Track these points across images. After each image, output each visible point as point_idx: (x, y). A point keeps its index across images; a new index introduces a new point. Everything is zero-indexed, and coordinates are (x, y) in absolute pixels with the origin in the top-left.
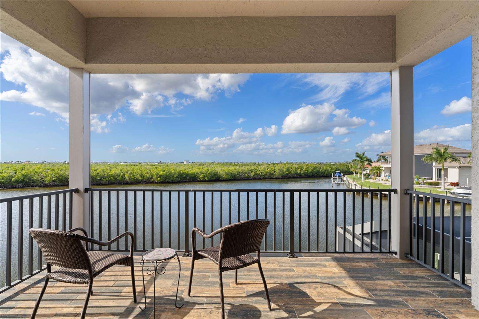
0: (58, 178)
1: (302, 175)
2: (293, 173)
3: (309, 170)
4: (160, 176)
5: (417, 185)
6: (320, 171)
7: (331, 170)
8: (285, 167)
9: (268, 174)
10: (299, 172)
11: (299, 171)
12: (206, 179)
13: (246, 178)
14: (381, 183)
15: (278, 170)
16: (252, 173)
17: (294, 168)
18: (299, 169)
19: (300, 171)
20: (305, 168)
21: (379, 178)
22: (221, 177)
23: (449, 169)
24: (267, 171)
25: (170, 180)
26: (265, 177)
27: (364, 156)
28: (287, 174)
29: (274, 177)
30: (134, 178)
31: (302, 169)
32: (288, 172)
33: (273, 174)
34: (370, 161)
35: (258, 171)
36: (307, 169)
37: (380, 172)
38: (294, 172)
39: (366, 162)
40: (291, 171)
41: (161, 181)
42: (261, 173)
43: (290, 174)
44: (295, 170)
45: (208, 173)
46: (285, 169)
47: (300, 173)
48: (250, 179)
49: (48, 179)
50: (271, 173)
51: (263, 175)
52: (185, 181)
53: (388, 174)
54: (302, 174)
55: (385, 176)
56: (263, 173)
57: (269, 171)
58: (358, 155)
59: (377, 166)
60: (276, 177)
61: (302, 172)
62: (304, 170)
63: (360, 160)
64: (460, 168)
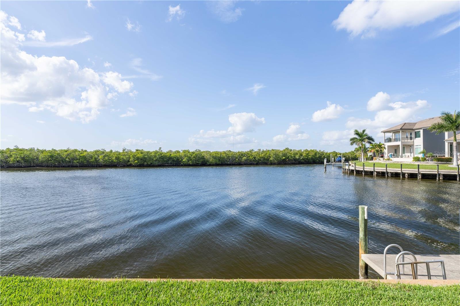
0: (23, 158)
1: (301, 161)
3: (310, 156)
4: (138, 159)
5: (423, 162)
6: (322, 157)
9: (262, 159)
10: (297, 158)
11: (297, 157)
12: (190, 162)
15: (274, 154)
16: (243, 158)
17: (292, 154)
19: (299, 156)
20: (305, 154)
21: (380, 158)
22: (208, 161)
24: (261, 156)
25: (149, 163)
26: (258, 162)
28: (284, 159)
29: (269, 162)
30: (108, 160)
31: (301, 155)
32: (285, 158)
33: (268, 160)
35: (251, 156)
36: (307, 154)
37: (381, 151)
38: (291, 157)
40: (289, 157)
41: (138, 164)
42: (255, 158)
43: (287, 160)
44: (293, 156)
45: (193, 156)
46: (281, 154)
47: (299, 159)
48: (242, 165)
49: (12, 159)
50: (266, 158)
51: (257, 161)
52: (167, 165)
53: (392, 154)
54: (301, 160)
56: (256, 158)
57: (263, 156)
58: (357, 133)
59: (379, 144)
60: (271, 163)
61: (302, 158)
62: (303, 155)
63: (359, 138)
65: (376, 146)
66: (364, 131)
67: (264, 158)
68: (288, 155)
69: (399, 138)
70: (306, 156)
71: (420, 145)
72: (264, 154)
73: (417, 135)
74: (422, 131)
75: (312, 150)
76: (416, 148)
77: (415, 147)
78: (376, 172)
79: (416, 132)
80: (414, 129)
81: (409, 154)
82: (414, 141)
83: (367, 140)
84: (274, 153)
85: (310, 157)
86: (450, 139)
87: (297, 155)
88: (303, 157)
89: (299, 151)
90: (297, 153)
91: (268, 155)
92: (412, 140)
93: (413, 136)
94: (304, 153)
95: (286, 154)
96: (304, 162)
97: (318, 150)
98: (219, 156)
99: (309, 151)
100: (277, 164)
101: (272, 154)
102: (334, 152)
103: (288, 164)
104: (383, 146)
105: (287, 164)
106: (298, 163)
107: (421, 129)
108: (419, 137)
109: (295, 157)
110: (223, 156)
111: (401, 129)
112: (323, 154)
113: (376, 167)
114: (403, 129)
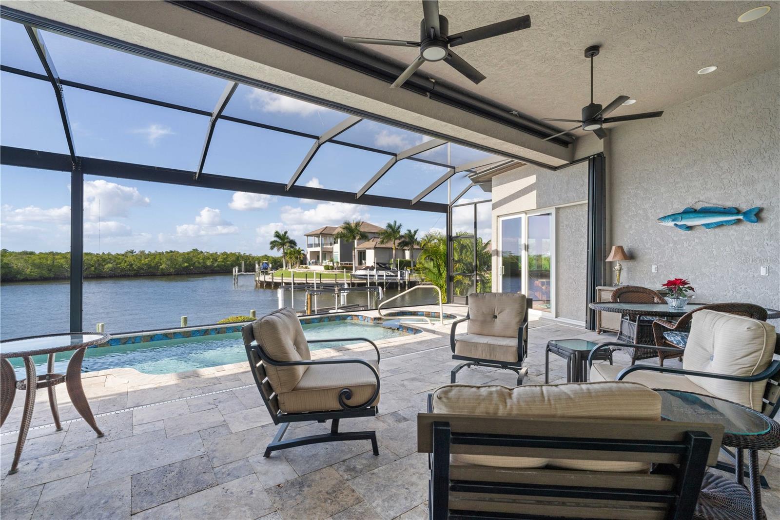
2: (198, 265)
11: (209, 263)
13: (91, 274)
15: (168, 259)
16: (106, 267)
19: (212, 262)
23: (367, 250)
24: (143, 262)
26: (138, 273)
28: (187, 267)
32: (188, 264)
33: (157, 267)
34: (293, 244)
35: (123, 263)
36: (224, 259)
37: (304, 258)
38: (199, 263)
40: (195, 263)
42: (131, 265)
43: (192, 267)
44: (201, 261)
47: (212, 266)
50: (153, 265)
51: (135, 270)
53: (314, 260)
54: (215, 267)
55: (310, 264)
56: (133, 266)
57: (147, 262)
58: (277, 235)
59: (301, 249)
60: (163, 272)
62: (219, 261)
63: (280, 241)
64: (375, 248)
65: (294, 252)
66: (286, 233)
67: (149, 266)
68: (195, 260)
69: (320, 243)
70: (222, 261)
71: (337, 252)
72: (149, 259)
73: (336, 241)
74: (338, 236)
75: (233, 252)
77: (334, 254)
78: (285, 283)
79: (334, 238)
80: (335, 233)
81: (329, 261)
82: (333, 248)
83: (288, 244)
85: (228, 262)
86: (359, 247)
87: (208, 261)
88: (217, 263)
89: (212, 255)
90: (209, 257)
91: (156, 260)
92: (332, 247)
93: (333, 241)
94: (221, 257)
95: (192, 259)
97: (242, 253)
98: (49, 262)
99: (228, 254)
100: (174, 275)
102: (266, 256)
103: (194, 274)
104: (302, 252)
105: (192, 274)
106: (210, 272)
107: (338, 233)
108: (337, 243)
109: (204, 263)
110: (58, 262)
111: (321, 233)
112: (249, 259)
113: (285, 277)
114: (323, 234)
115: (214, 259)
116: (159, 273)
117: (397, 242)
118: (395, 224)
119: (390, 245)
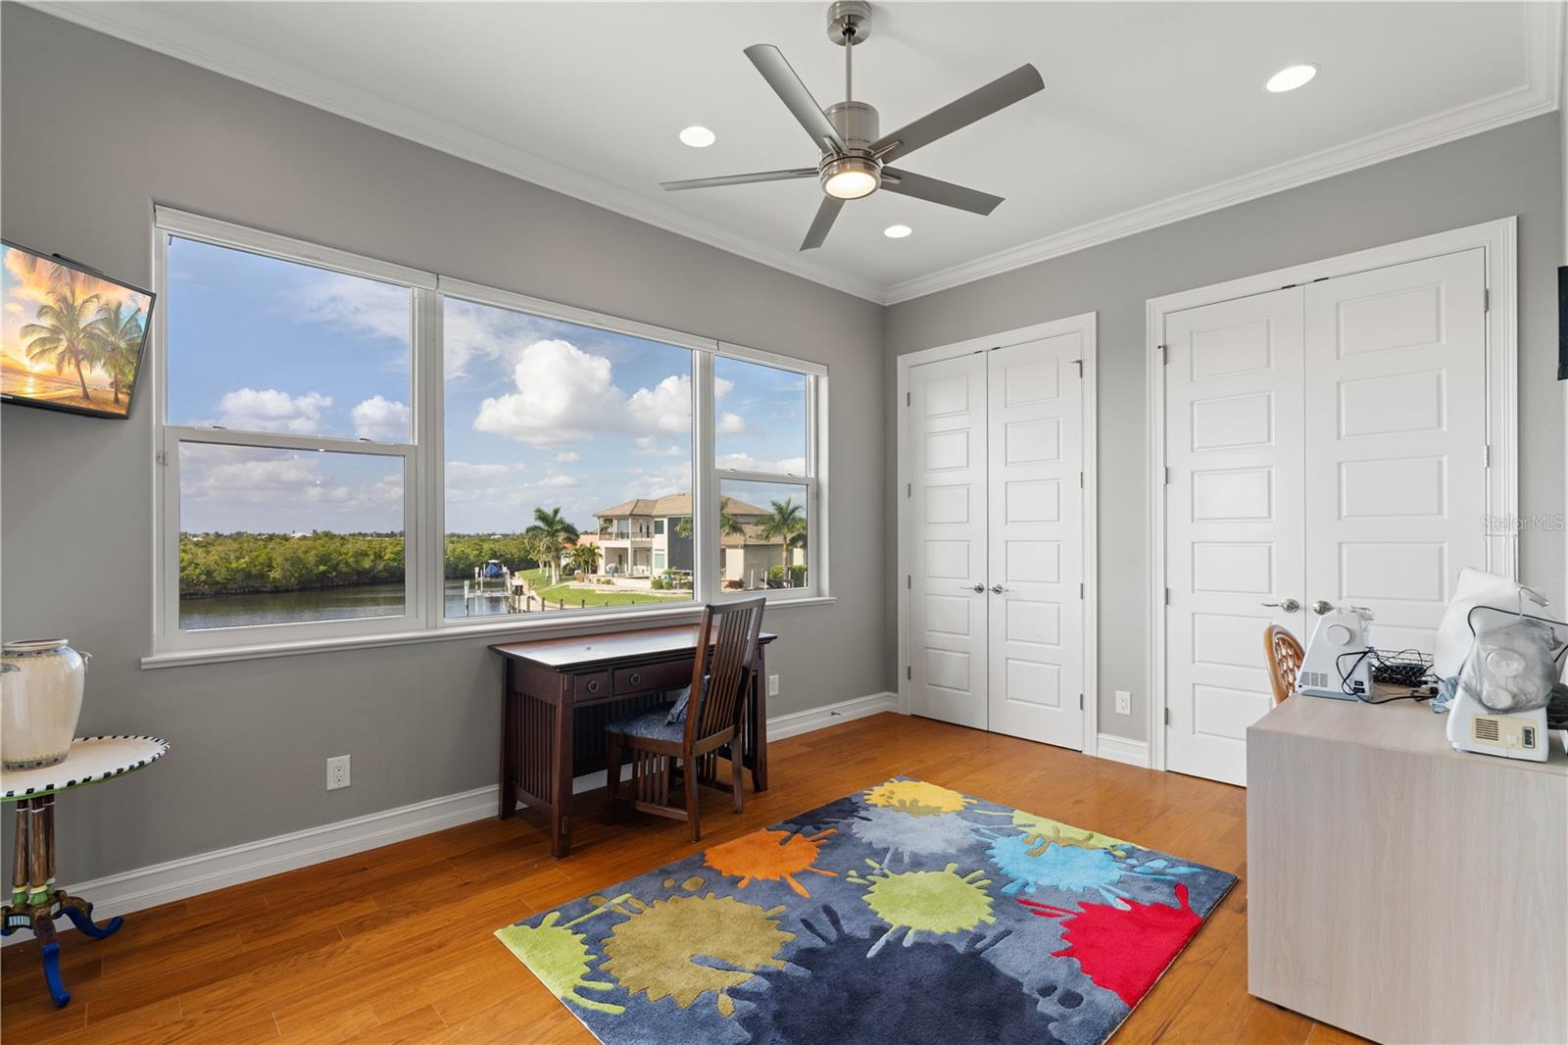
1: (380, 575)
2: (345, 570)
5: (668, 591)
7: (478, 556)
8: (314, 551)
9: (239, 576)
10: (367, 566)
11: (367, 564)
14: (594, 591)
17: (351, 553)
18: (367, 555)
19: (373, 561)
20: (392, 553)
21: (591, 576)
23: (727, 550)
24: (234, 565)
26: (225, 588)
27: (557, 518)
28: (324, 573)
29: (269, 586)
31: (379, 556)
32: (325, 568)
33: (262, 576)
34: (572, 534)
37: (593, 561)
38: (347, 564)
39: (562, 536)
40: (338, 564)
42: (209, 573)
43: (334, 574)
44: (351, 560)
46: (311, 558)
47: (372, 569)
50: (254, 571)
51: (217, 583)
53: (614, 565)
54: (379, 572)
55: (607, 572)
56: (215, 574)
57: (244, 566)
58: (542, 516)
59: (589, 546)
60: (276, 587)
61: (382, 566)
62: (386, 557)
63: (546, 528)
64: (745, 547)
65: (583, 550)
66: (556, 512)
67: (248, 575)
68: (337, 557)
69: (628, 534)
70: (394, 560)
71: (663, 550)
72: (247, 559)
73: (659, 529)
74: (666, 521)
76: (657, 555)
77: (654, 552)
79: (656, 522)
80: (653, 514)
81: (645, 567)
82: (652, 541)
83: (562, 533)
84: (287, 556)
87: (366, 558)
88: (383, 564)
91: (261, 560)
92: (650, 539)
93: (652, 529)
95: (329, 553)
96: (387, 578)
100: (299, 590)
101: (280, 560)
103: (338, 588)
105: (332, 587)
106: (368, 582)
107: (664, 516)
108: (662, 533)
109: (358, 563)
111: (631, 515)
114: (635, 515)
115: (375, 554)
116: (269, 587)
117: (789, 536)
118: (789, 504)
119: (777, 539)
